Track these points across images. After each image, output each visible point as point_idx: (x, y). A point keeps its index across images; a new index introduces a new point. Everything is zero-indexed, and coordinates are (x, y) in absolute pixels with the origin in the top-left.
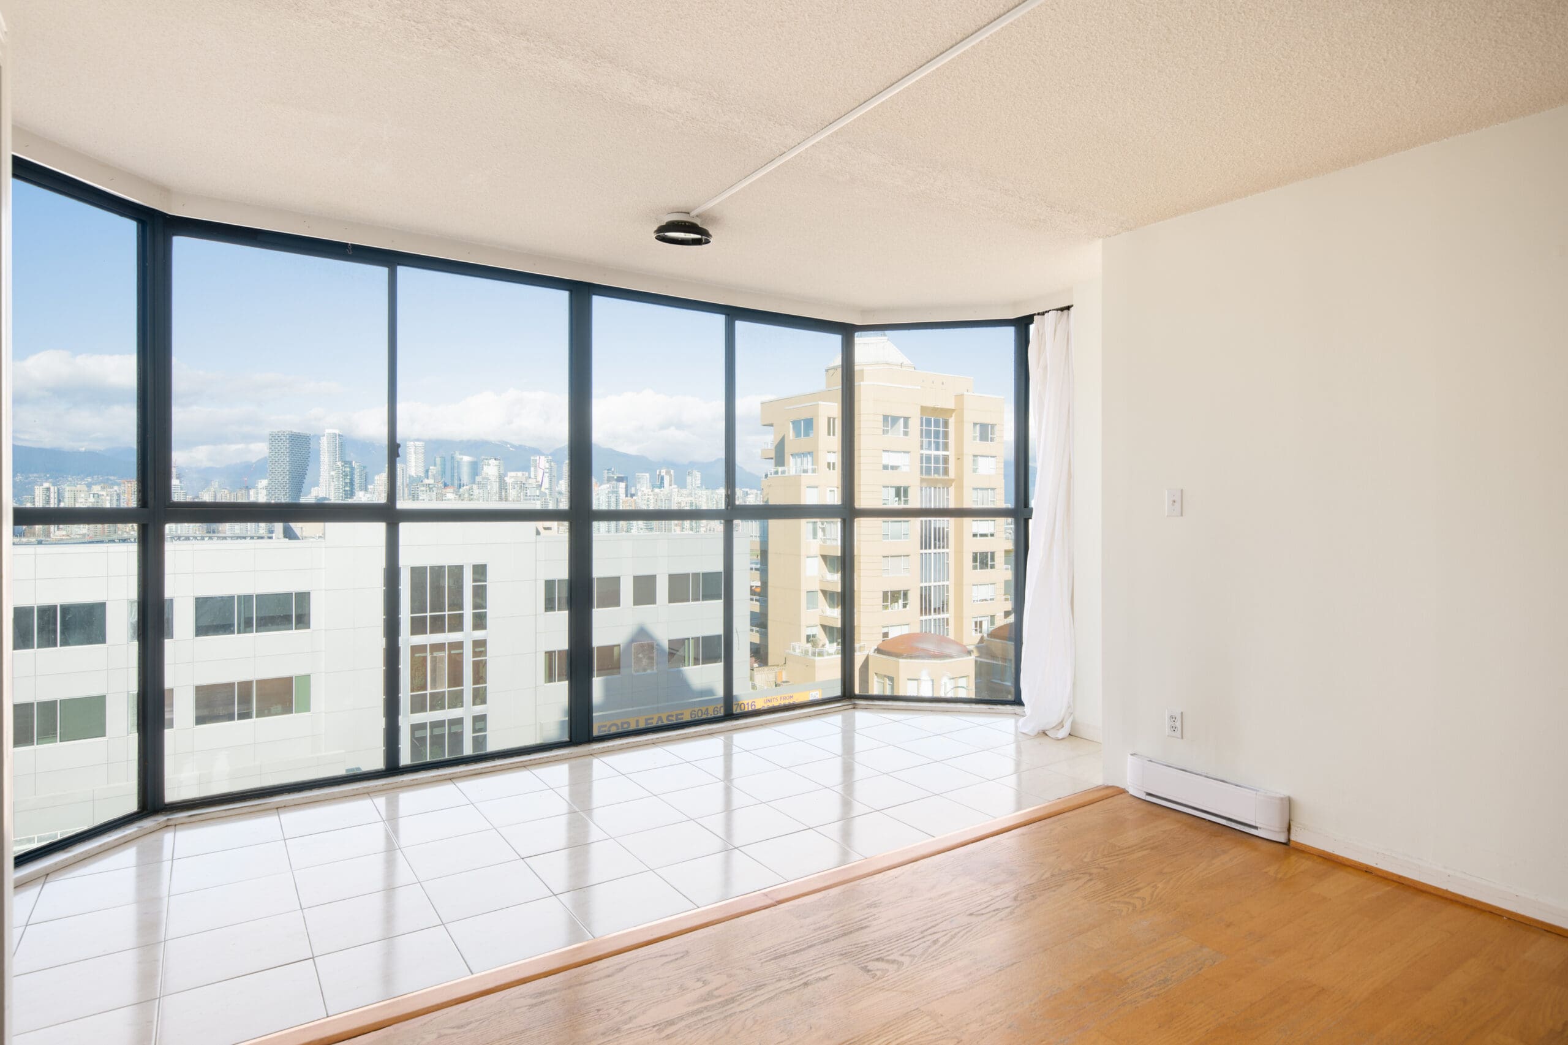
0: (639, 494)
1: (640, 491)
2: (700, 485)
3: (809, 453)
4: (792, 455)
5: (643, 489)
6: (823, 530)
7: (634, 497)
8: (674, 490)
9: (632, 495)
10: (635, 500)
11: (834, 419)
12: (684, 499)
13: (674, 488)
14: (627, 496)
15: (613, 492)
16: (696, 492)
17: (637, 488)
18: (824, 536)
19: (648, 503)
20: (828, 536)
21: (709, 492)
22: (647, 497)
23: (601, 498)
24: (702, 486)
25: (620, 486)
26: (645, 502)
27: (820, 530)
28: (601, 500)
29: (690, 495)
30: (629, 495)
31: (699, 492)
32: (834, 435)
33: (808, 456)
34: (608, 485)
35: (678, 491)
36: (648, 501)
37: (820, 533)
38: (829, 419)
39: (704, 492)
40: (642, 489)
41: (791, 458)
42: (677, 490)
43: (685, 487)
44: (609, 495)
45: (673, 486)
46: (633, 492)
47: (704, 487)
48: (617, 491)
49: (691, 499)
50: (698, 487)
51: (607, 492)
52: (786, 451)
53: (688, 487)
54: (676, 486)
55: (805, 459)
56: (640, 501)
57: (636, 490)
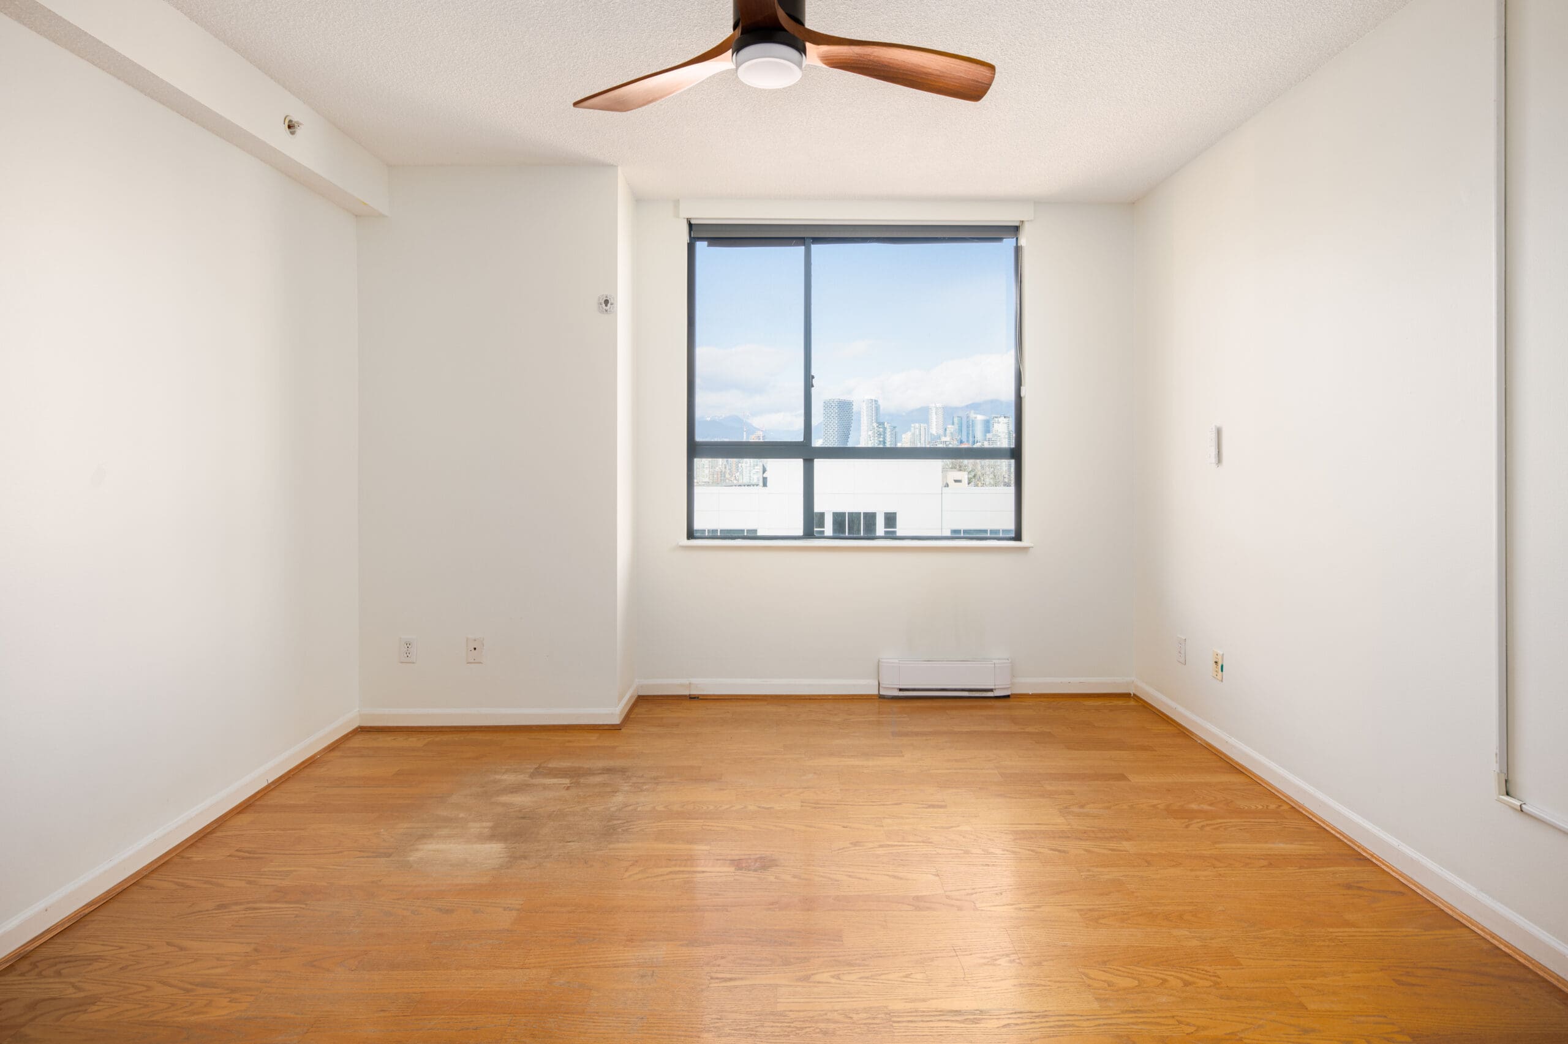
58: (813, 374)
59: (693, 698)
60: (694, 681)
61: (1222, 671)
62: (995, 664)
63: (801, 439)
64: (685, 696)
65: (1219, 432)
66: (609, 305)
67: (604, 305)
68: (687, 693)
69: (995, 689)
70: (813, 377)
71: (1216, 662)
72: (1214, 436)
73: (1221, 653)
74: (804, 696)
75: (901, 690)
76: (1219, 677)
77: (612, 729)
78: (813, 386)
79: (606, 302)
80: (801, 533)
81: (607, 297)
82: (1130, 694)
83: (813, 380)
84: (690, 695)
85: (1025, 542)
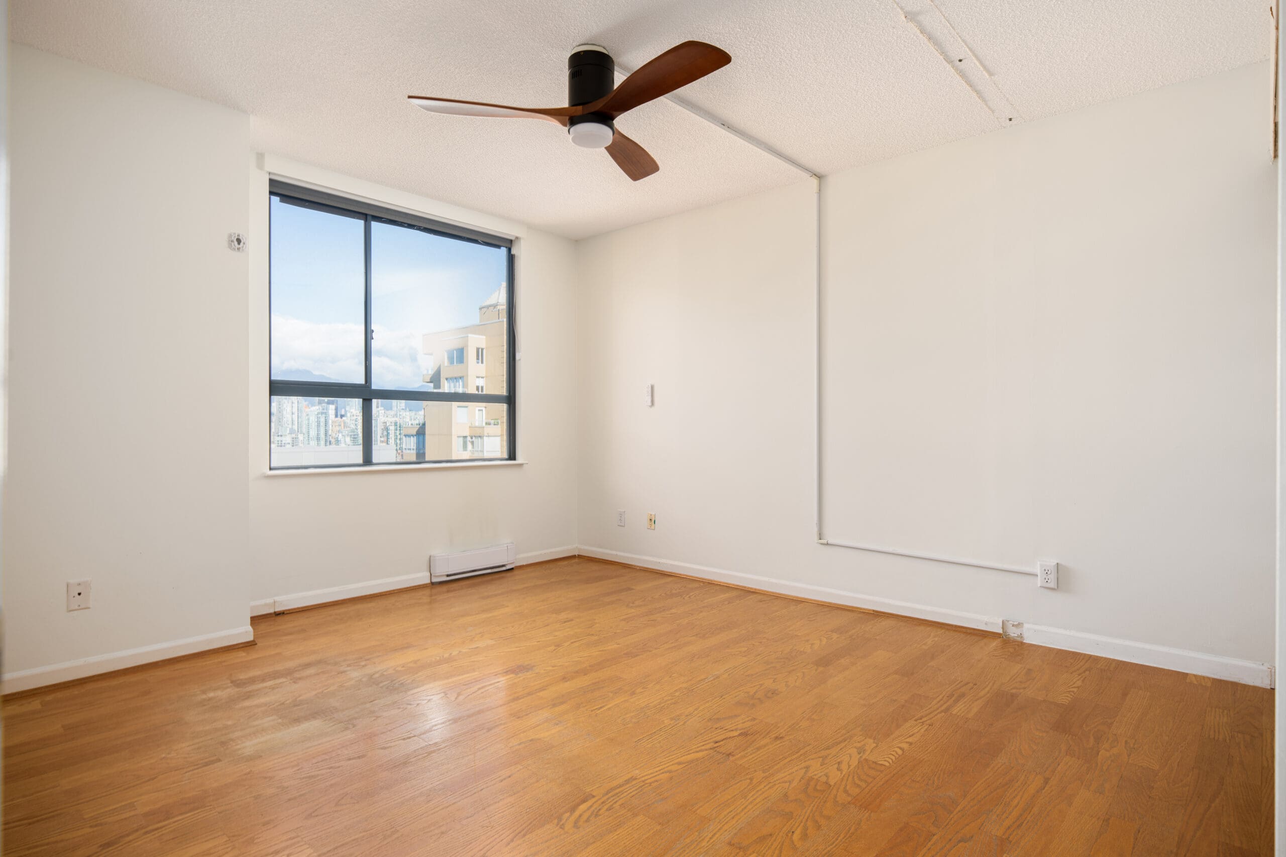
0: (349, 415)
1: (349, 412)
2: (404, 408)
3: (461, 378)
4: (447, 379)
5: (353, 410)
6: (472, 443)
7: (344, 418)
8: (380, 412)
9: (342, 416)
10: (344, 420)
11: (482, 349)
12: (389, 420)
13: (380, 410)
14: (336, 416)
15: (322, 413)
16: (401, 413)
17: (347, 409)
18: (473, 448)
19: (356, 423)
20: (476, 449)
21: (413, 413)
22: (355, 417)
23: (311, 418)
24: (406, 409)
25: (330, 408)
26: (354, 422)
27: (470, 444)
28: (311, 420)
29: (396, 415)
30: (339, 416)
31: (403, 413)
32: (482, 362)
33: (460, 381)
34: (317, 407)
35: (385, 413)
36: (356, 421)
37: (469, 446)
38: (478, 349)
39: (408, 413)
40: (351, 411)
41: (446, 381)
42: (383, 412)
43: (391, 409)
44: (319, 416)
45: (380, 408)
46: (343, 413)
47: (408, 409)
48: (326, 413)
49: (396, 419)
50: (403, 409)
51: (316, 413)
52: (442, 376)
53: (393, 409)
54: (382, 408)
55: (457, 384)
56: (349, 421)
57: (346, 411)
58: (372, 328)
59: (278, 614)
60: (277, 599)
61: (655, 523)
62: (507, 547)
63: (363, 382)
64: (270, 614)
65: (652, 387)
66: (242, 244)
67: (236, 243)
68: (272, 611)
69: (507, 565)
70: (373, 331)
71: (651, 520)
72: (650, 389)
73: (654, 513)
74: (374, 594)
75: (448, 576)
76: (653, 527)
77: (249, 645)
78: (373, 339)
79: (239, 241)
80: (360, 461)
81: (238, 235)
82: (576, 555)
83: (373, 334)
84: (275, 612)
85: (520, 459)
